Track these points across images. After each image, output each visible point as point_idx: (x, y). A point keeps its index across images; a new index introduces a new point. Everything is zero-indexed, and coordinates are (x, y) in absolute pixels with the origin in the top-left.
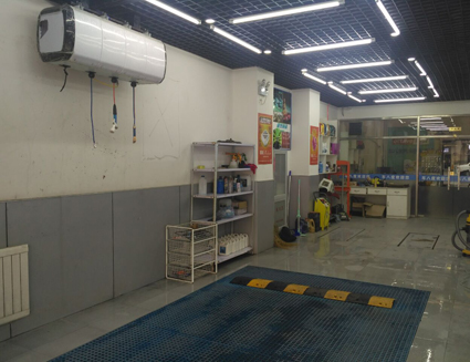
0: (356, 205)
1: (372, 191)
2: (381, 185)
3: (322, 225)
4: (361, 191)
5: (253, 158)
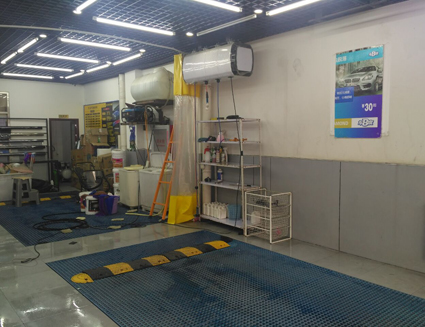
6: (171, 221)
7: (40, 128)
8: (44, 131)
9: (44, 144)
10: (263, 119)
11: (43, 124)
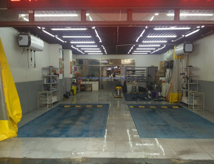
0: (82, 88)
1: (87, 83)
2: (90, 81)
3: (75, 94)
4: (84, 83)
5: (58, 72)
6: (170, 101)
7: (144, 70)
8: (146, 71)
9: (145, 76)
10: (198, 67)
11: (145, 69)
